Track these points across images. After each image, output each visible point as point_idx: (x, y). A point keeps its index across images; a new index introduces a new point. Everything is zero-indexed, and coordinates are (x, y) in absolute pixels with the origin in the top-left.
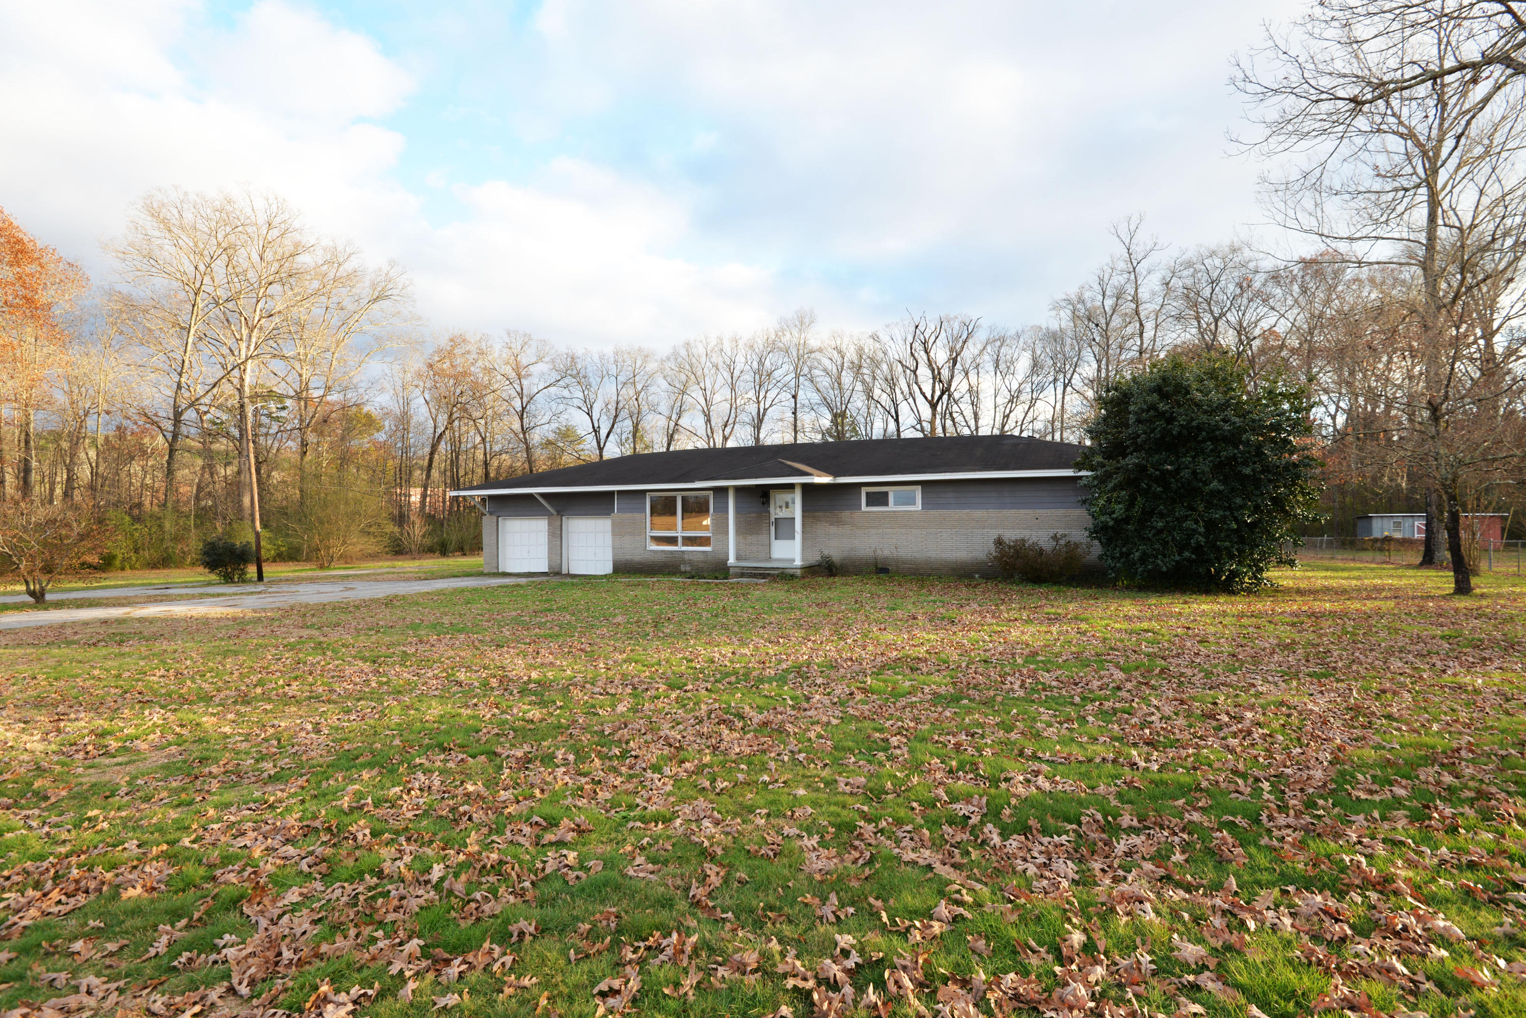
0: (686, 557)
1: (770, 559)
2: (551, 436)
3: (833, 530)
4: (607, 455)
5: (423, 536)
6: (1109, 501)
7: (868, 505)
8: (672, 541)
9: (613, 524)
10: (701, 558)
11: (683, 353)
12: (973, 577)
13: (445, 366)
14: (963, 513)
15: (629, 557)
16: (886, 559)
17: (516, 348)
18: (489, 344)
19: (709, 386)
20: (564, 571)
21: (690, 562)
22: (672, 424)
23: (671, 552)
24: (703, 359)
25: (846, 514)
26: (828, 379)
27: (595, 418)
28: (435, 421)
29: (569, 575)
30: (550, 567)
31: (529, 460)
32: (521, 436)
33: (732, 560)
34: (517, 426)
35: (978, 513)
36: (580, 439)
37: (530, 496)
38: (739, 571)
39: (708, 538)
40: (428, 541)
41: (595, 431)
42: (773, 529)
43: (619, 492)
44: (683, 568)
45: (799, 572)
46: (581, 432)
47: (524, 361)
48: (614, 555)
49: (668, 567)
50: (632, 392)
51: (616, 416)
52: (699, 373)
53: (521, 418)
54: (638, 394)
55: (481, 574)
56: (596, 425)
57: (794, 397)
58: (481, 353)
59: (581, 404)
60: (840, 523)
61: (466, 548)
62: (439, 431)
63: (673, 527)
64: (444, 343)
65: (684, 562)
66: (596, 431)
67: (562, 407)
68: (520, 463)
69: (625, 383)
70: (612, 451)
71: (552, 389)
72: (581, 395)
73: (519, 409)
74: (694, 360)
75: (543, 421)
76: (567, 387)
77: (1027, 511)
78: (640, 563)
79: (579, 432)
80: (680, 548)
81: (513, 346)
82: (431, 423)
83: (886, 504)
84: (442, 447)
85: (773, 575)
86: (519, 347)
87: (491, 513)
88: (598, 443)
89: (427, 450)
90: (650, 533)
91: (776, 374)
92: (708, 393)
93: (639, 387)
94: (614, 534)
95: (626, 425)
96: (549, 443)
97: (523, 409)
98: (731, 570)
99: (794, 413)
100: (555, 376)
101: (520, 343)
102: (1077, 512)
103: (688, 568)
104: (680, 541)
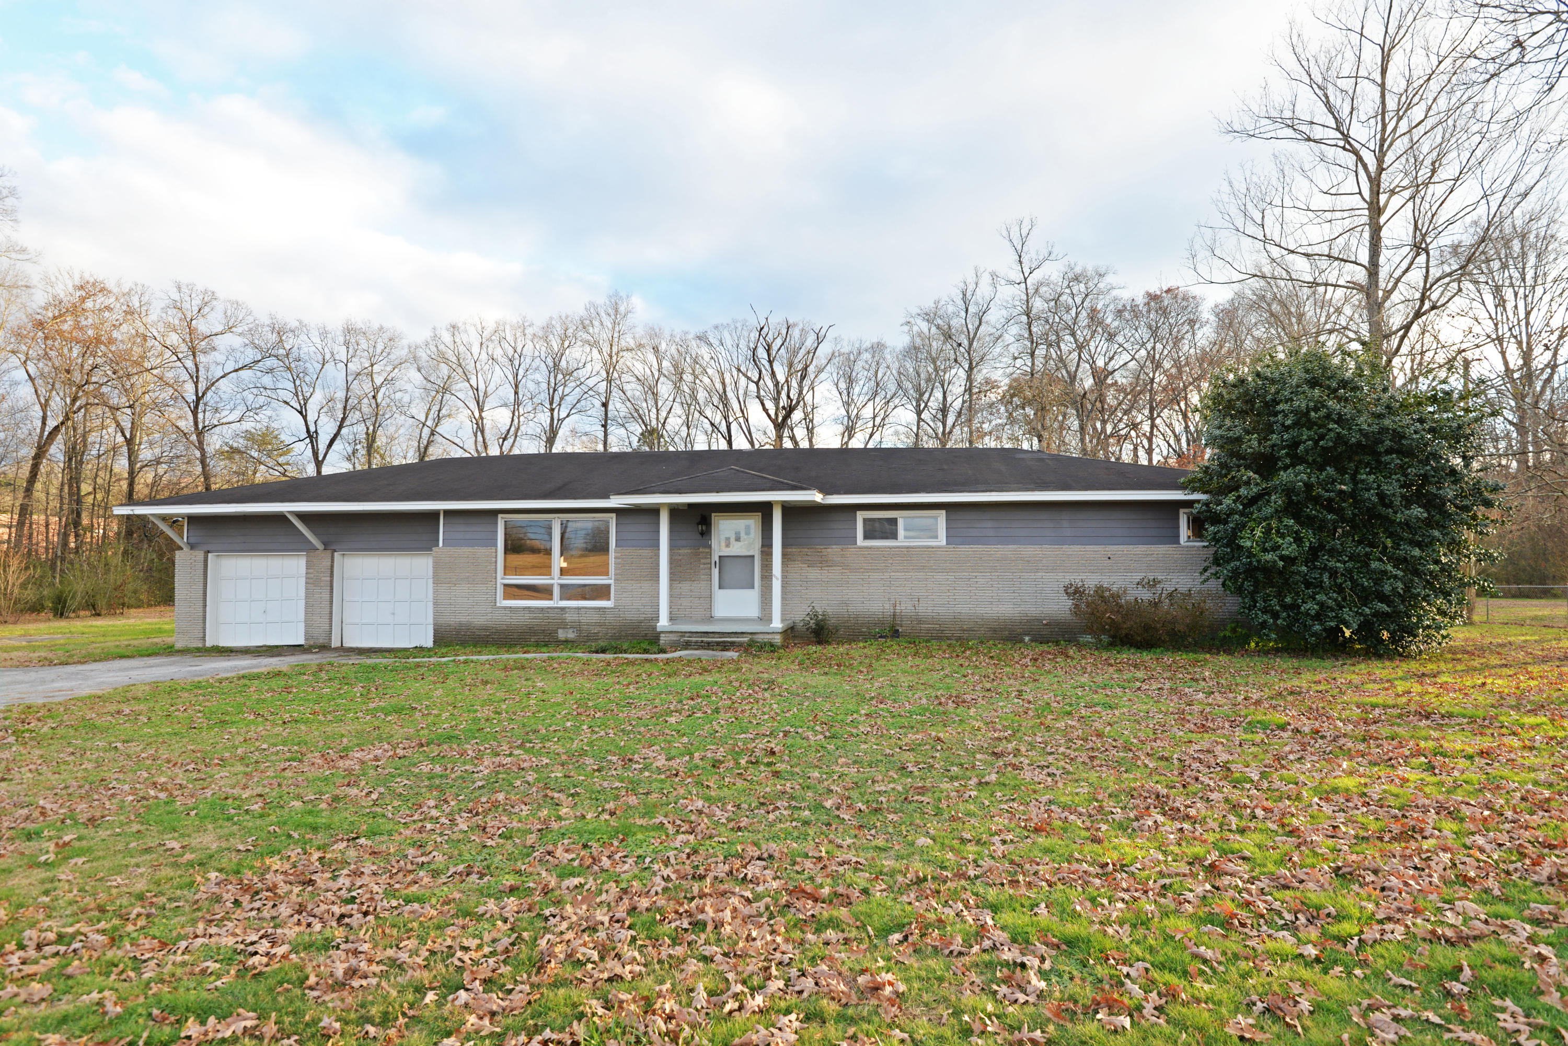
0: (569, 617)
1: (711, 619)
2: (240, 443)
3: (814, 573)
4: (326, 470)
5: (23, 586)
6: (1268, 531)
7: (866, 537)
8: (544, 592)
9: (437, 567)
10: (595, 618)
11: (447, 338)
12: (1022, 641)
13: (65, 327)
14: (1008, 550)
15: (463, 619)
17: (191, 307)
18: (145, 299)
19: (482, 387)
20: (335, 643)
21: (577, 627)
22: (426, 431)
23: (542, 609)
24: (476, 349)
25: (834, 551)
26: (640, 388)
27: (311, 418)
28: (44, 407)
29: (344, 651)
30: (307, 636)
31: (206, 475)
32: (194, 438)
33: (663, 622)
34: (186, 424)
35: (1029, 550)
36: (286, 449)
37: (280, 519)
38: (674, 637)
39: (605, 588)
40: (30, 594)
41: (310, 436)
42: (715, 572)
43: (447, 513)
44: (562, 635)
45: (778, 639)
46: (286, 438)
47: (202, 326)
48: (436, 614)
49: (535, 633)
50: (368, 387)
51: (344, 419)
52: (471, 367)
53: (195, 413)
54: (376, 390)
55: (169, 651)
56: (312, 429)
57: (605, 405)
58: (130, 312)
59: (288, 397)
60: (824, 563)
61: (101, 603)
62: (51, 424)
63: (545, 569)
64: (65, 290)
65: (564, 625)
66: (312, 437)
67: (261, 400)
68: (192, 478)
69: (359, 374)
70: (335, 465)
71: (244, 374)
72: (290, 386)
73: (191, 397)
74: (462, 349)
75: (231, 418)
76: (271, 371)
77: (1096, 548)
78: (485, 628)
79: (283, 437)
80: (556, 602)
81: (186, 306)
82: (37, 412)
83: (894, 536)
84: (57, 450)
85: (740, 645)
86: (196, 309)
87: (192, 546)
88: (315, 453)
89: (28, 452)
90: (502, 579)
91: (582, 374)
92: (481, 394)
93: (378, 380)
94: (437, 580)
95: (356, 430)
96: (234, 451)
97: (198, 399)
98: (663, 639)
99: (604, 426)
100: (251, 355)
101: (197, 302)
102: (1161, 550)
103: (571, 635)
104: (556, 591)
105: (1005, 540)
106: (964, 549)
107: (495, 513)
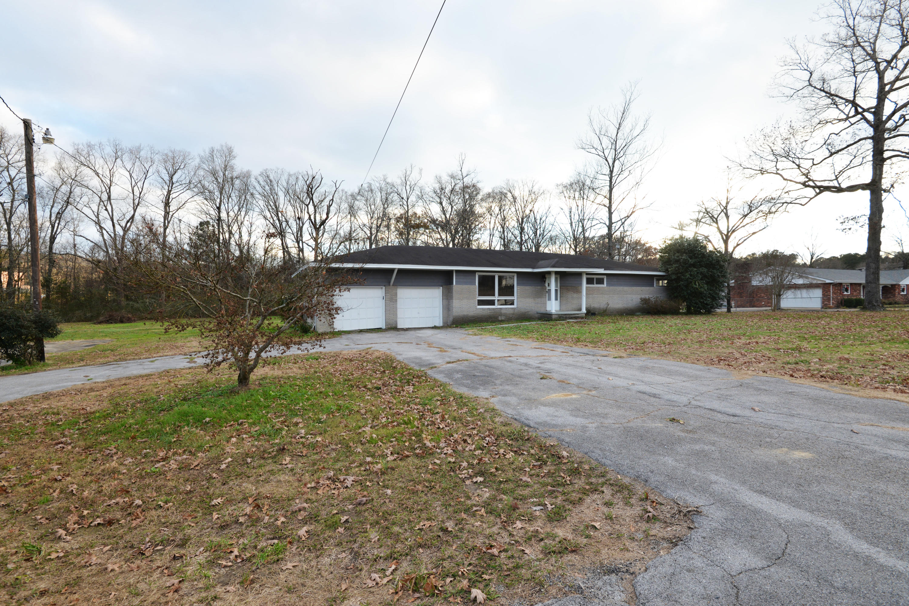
0: (503, 311)
1: (546, 311)
3: (575, 295)
8: (492, 303)
10: (511, 312)
14: (621, 288)
15: (465, 313)
16: (594, 308)
21: (505, 315)
23: (492, 309)
33: (554, 311)
35: (626, 288)
38: (559, 316)
39: (513, 301)
42: (547, 295)
43: (457, 271)
44: (500, 318)
49: (490, 319)
60: (578, 292)
63: (493, 294)
65: (501, 315)
77: (639, 288)
78: (473, 317)
80: (496, 306)
83: (593, 283)
90: (478, 298)
94: (444, 300)
102: (651, 288)
103: (503, 318)
104: (496, 302)
105: (621, 285)
106: (611, 288)
107: (474, 272)
